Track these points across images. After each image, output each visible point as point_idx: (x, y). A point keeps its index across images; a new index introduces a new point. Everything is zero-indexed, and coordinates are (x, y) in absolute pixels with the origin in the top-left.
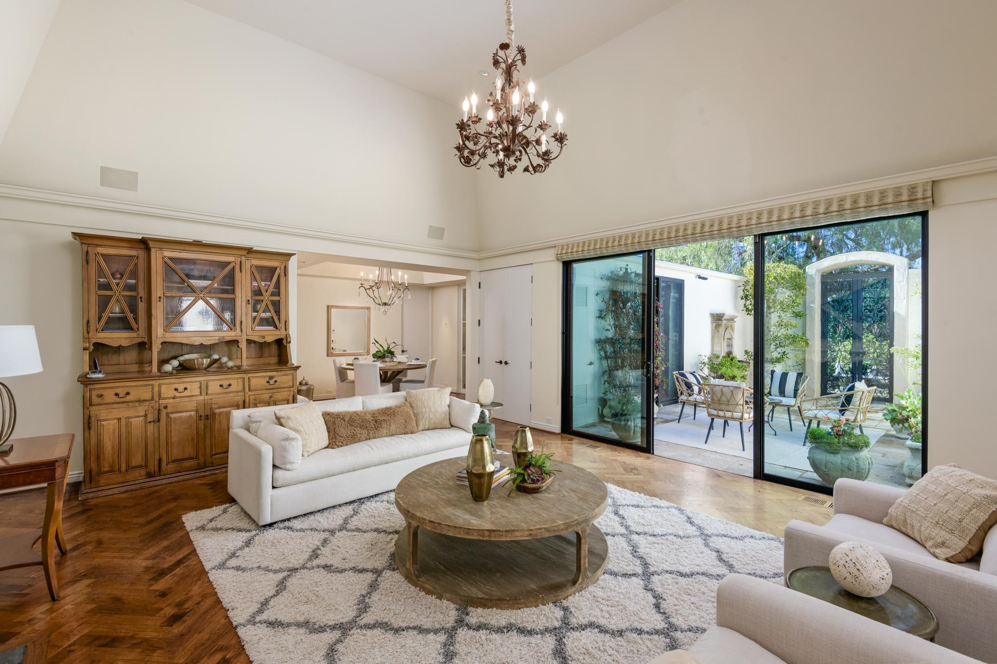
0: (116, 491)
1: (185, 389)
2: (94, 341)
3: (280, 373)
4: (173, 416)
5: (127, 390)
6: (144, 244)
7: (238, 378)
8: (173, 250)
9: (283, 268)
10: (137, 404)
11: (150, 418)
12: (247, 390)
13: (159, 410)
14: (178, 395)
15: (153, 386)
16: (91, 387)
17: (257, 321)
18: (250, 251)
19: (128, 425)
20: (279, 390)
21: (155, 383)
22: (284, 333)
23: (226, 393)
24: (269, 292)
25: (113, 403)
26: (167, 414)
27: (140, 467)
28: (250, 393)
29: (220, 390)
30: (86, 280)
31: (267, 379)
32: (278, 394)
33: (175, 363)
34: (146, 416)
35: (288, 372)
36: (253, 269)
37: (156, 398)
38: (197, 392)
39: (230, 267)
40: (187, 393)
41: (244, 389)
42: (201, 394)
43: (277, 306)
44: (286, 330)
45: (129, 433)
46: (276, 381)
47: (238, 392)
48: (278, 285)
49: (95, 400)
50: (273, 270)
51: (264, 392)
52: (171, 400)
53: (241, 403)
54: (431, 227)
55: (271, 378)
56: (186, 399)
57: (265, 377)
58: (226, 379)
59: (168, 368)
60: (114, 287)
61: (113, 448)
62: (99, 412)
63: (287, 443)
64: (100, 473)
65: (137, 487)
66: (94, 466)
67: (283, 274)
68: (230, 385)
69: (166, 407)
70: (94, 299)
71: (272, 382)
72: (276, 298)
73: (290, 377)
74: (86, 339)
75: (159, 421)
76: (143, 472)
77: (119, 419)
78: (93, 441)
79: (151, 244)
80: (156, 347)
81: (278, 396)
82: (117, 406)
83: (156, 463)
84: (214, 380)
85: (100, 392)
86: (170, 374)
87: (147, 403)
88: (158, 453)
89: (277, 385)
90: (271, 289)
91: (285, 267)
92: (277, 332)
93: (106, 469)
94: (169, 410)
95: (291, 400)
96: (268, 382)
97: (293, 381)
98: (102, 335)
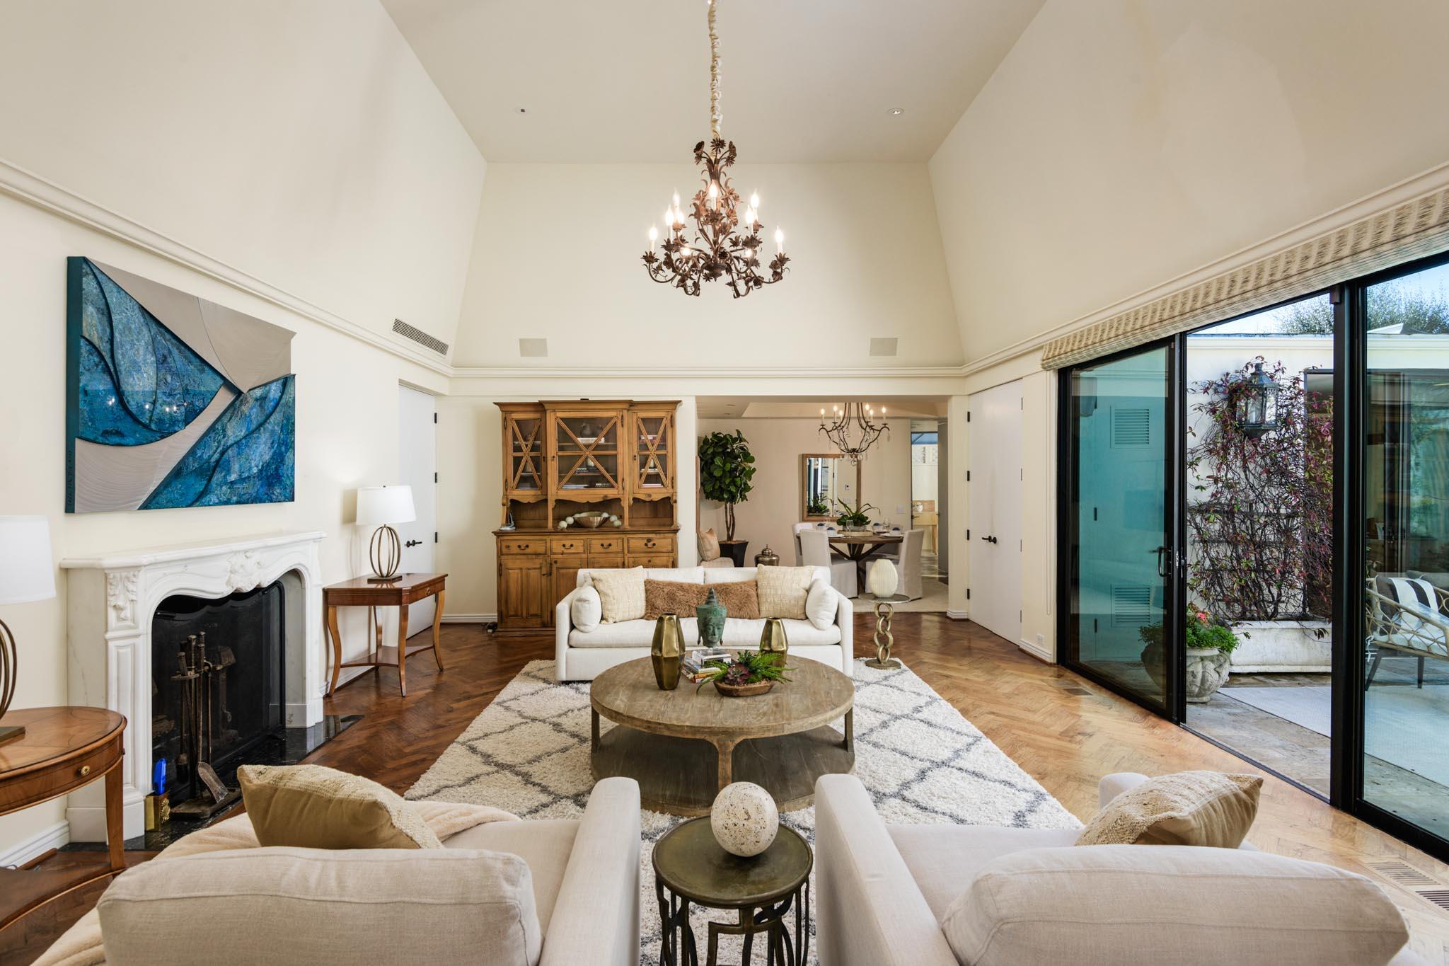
0: (518, 634)
1: (572, 546)
2: (510, 497)
3: (658, 536)
4: (562, 571)
5: (527, 543)
6: (540, 407)
7: (617, 539)
8: (563, 410)
9: (669, 417)
10: (534, 556)
11: (544, 571)
12: (626, 552)
13: (551, 564)
14: (566, 551)
15: (545, 540)
16: (502, 538)
17: (644, 478)
18: (631, 404)
19: (527, 576)
20: (658, 554)
21: (548, 538)
22: (671, 491)
23: (607, 553)
24: (655, 446)
25: (517, 554)
26: (558, 569)
27: (536, 615)
28: (629, 555)
29: (601, 549)
30: (505, 444)
31: (645, 541)
32: (658, 558)
33: (570, 520)
34: (540, 568)
35: (667, 535)
36: (640, 422)
37: (549, 552)
38: (581, 550)
39: (613, 422)
40: (572, 550)
41: (623, 550)
42: (584, 553)
43: (663, 459)
44: (673, 487)
45: (528, 581)
46: (654, 545)
47: (618, 553)
48: (664, 439)
49: (504, 550)
50: (658, 421)
51: (643, 555)
52: (560, 556)
53: (620, 565)
54: (873, 340)
55: (649, 540)
56: (572, 556)
57: (643, 539)
58: (607, 539)
59: (563, 524)
60: (524, 448)
61: (517, 595)
62: (509, 562)
63: (580, 604)
64: (508, 616)
65: (534, 633)
66: (503, 608)
67: (669, 425)
68: (610, 545)
69: (556, 562)
70: (511, 460)
71: (650, 544)
72: (663, 452)
73: (670, 540)
74: (505, 496)
75: (551, 574)
76: (539, 621)
77: (521, 569)
78: (503, 586)
79: (547, 407)
80: (551, 505)
81: (657, 561)
82: (518, 557)
83: (549, 614)
84: (595, 539)
85: (508, 543)
86: (562, 531)
87: (541, 557)
88: (549, 606)
89: (655, 549)
90: (657, 442)
91: (672, 417)
92: (664, 490)
93: (512, 613)
94: (558, 565)
95: (670, 564)
96: (646, 545)
97: (673, 546)
98: (517, 492)
